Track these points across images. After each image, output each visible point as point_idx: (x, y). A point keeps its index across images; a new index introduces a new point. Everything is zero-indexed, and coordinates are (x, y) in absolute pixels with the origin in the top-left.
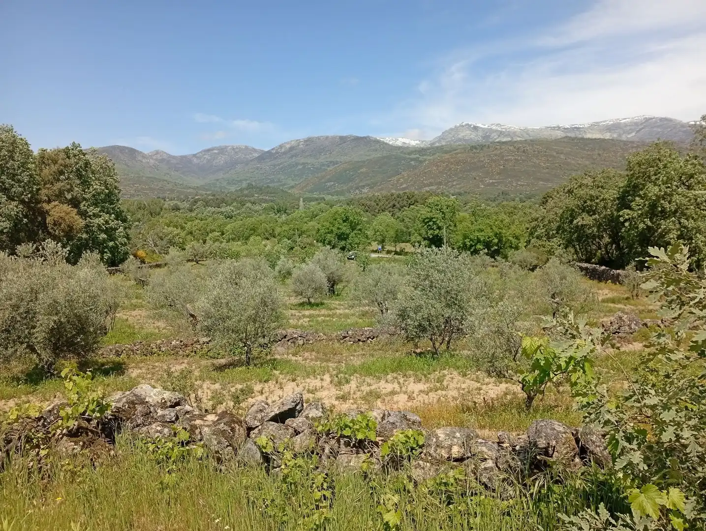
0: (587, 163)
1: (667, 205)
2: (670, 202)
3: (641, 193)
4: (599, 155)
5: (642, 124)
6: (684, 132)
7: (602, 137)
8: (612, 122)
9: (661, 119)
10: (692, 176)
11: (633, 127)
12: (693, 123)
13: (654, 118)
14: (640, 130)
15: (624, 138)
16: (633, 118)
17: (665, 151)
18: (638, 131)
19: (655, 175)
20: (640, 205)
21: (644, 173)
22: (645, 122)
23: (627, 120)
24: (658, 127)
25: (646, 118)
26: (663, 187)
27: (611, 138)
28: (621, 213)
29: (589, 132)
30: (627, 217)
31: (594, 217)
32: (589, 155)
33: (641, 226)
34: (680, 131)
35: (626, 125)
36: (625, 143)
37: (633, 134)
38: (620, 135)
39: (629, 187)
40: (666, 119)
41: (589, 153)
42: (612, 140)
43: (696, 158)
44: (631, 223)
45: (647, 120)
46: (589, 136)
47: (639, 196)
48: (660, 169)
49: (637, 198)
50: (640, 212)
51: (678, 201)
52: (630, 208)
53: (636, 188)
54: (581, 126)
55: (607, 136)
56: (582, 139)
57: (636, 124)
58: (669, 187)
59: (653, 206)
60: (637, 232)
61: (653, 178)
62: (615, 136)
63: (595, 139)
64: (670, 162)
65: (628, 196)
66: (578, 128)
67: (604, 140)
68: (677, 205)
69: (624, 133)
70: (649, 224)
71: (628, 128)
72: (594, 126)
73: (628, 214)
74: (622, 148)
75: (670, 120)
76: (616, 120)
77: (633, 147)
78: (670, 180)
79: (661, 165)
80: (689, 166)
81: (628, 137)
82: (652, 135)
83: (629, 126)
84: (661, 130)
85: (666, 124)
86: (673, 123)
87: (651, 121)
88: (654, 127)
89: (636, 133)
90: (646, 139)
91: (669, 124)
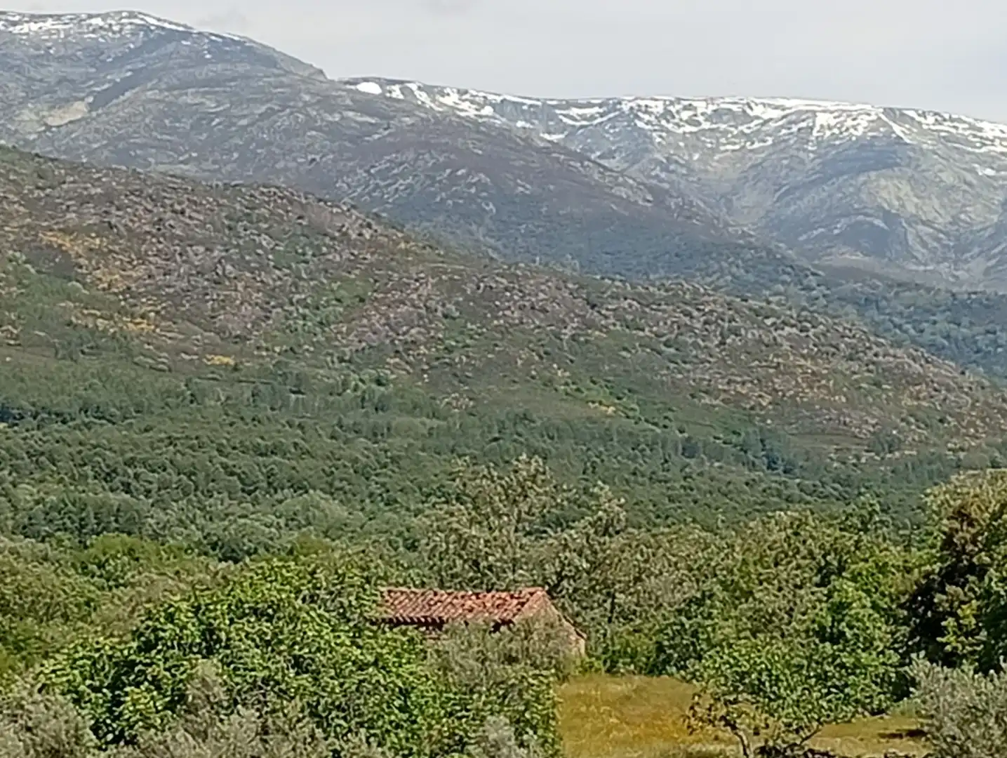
5: (121, 60)
6: (333, 131)
9: (226, 49)
11: (75, 72)
12: (373, 89)
13: (187, 34)
14: (119, 89)
16: (78, 19)
18: (101, 100)
22: (137, 52)
23: (49, 24)
24: (211, 84)
25: (146, 28)
34: (310, 124)
35: (41, 53)
37: (79, 110)
38: (7, 108)
40: (244, 50)
45: (156, 39)
57: (95, 54)
69: (31, 96)
71: (52, 71)
75: (265, 58)
77: (84, 201)
81: (50, 121)
82: (173, 131)
83: (60, 59)
84: (219, 104)
85: (248, 78)
86: (279, 75)
87: (171, 47)
88: (184, 86)
89: (92, 107)
90: (141, 146)
91: (260, 79)
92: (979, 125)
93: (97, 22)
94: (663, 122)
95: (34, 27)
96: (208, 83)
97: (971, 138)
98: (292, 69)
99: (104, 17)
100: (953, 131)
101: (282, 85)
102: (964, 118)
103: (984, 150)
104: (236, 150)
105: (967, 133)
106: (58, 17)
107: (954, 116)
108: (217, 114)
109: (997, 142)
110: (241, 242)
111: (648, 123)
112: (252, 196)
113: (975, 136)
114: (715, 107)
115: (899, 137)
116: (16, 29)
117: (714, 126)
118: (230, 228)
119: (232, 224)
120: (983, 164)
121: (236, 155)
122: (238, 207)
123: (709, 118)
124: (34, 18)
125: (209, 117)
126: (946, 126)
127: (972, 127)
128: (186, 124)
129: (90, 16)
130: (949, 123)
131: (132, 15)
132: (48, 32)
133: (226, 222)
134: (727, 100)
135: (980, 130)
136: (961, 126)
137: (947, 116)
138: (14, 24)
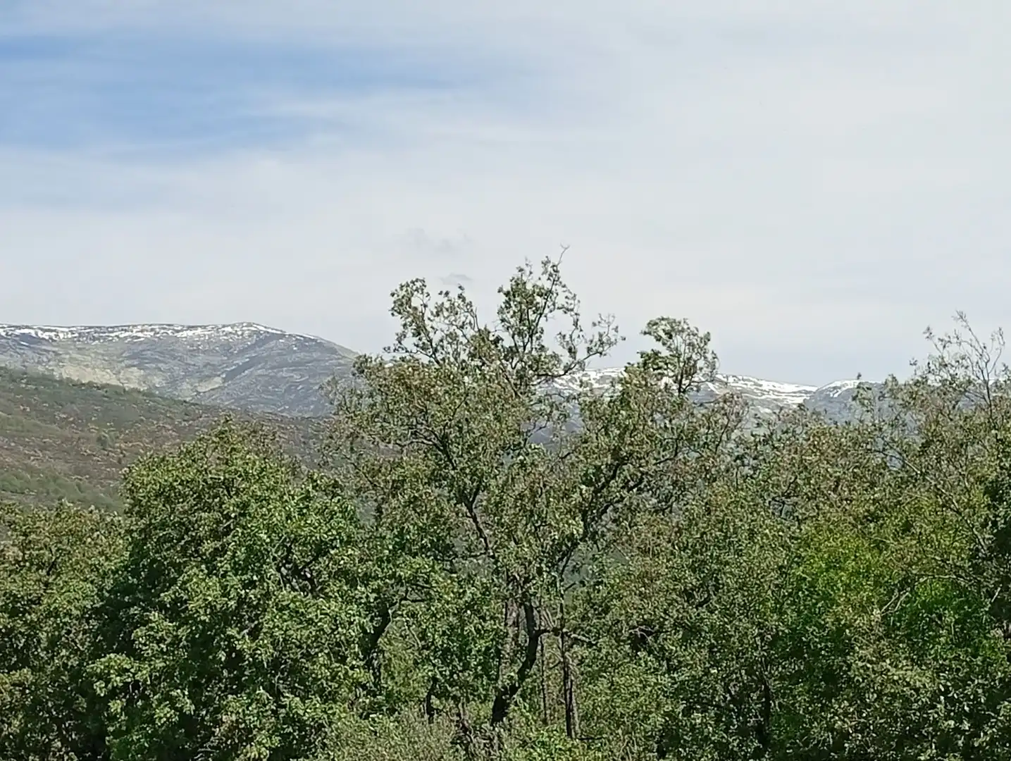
0: (60, 466)
1: (244, 644)
2: (254, 634)
3: (166, 597)
4: (101, 441)
5: (242, 352)
7: (114, 382)
8: (149, 334)
9: (306, 344)
10: (321, 549)
11: (215, 360)
13: (283, 336)
14: (241, 369)
15: (186, 391)
16: (217, 328)
17: (248, 458)
18: (231, 376)
19: (215, 535)
20: (162, 640)
21: (184, 527)
22: (252, 347)
23: (199, 331)
24: (297, 365)
25: (258, 333)
26: (234, 580)
27: (143, 388)
28: (99, 666)
29: (71, 360)
30: (117, 680)
31: (16, 676)
32: (67, 440)
33: (164, 714)
35: (194, 348)
36: (189, 410)
37: (217, 382)
38: (173, 382)
39: (135, 574)
40: (317, 344)
41: (67, 432)
42: (148, 394)
43: (334, 489)
44: (131, 702)
45: (264, 339)
46: (70, 372)
47: (162, 607)
48: (228, 517)
49: (154, 615)
50: (160, 664)
51: (277, 633)
52: (129, 649)
53: (158, 577)
54: (46, 335)
55: (132, 379)
56: (47, 380)
57: (227, 349)
58: (251, 584)
59: (202, 644)
60: (151, 736)
61: (208, 546)
62: (157, 381)
63: (90, 385)
64: (259, 499)
65: (130, 605)
66: (33, 341)
67: (119, 392)
68: (275, 643)
69: (188, 374)
70: (189, 707)
71: (200, 359)
72: (90, 336)
73: (124, 671)
74: (177, 429)
75: (329, 349)
76: (162, 327)
78: (256, 556)
79: (231, 505)
80: (313, 518)
81: (199, 389)
82: (273, 393)
83: (204, 352)
84: (302, 376)
85: (319, 361)
86: (339, 359)
87: (272, 344)
88: (280, 367)
89: (225, 380)
90: (254, 403)
91: (327, 361)
92: (760, 382)
93: (229, 329)
94: (570, 384)
95: (190, 333)
96: (295, 364)
97: (755, 391)
98: (346, 355)
99: (233, 326)
100: (745, 386)
101: (340, 365)
102: (751, 379)
103: (763, 397)
104: (312, 404)
105: (753, 387)
106: (205, 327)
107: (745, 378)
108: (301, 383)
109: (771, 392)
110: (312, 452)
111: (561, 385)
112: (318, 424)
113: (758, 389)
114: (601, 375)
115: (712, 391)
116: (179, 335)
117: (601, 386)
118: (304, 443)
119: (306, 441)
120: (763, 405)
121: (312, 407)
122: (310, 430)
123: (598, 381)
124: (190, 328)
125: (296, 384)
126: (740, 384)
127: (756, 384)
128: (283, 388)
129: (224, 326)
130: (742, 382)
131: (250, 325)
132: (199, 336)
133: (302, 440)
134: (608, 370)
135: (761, 386)
136: (749, 383)
137: (740, 378)
138: (178, 331)
